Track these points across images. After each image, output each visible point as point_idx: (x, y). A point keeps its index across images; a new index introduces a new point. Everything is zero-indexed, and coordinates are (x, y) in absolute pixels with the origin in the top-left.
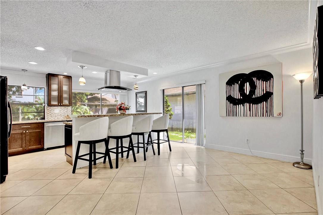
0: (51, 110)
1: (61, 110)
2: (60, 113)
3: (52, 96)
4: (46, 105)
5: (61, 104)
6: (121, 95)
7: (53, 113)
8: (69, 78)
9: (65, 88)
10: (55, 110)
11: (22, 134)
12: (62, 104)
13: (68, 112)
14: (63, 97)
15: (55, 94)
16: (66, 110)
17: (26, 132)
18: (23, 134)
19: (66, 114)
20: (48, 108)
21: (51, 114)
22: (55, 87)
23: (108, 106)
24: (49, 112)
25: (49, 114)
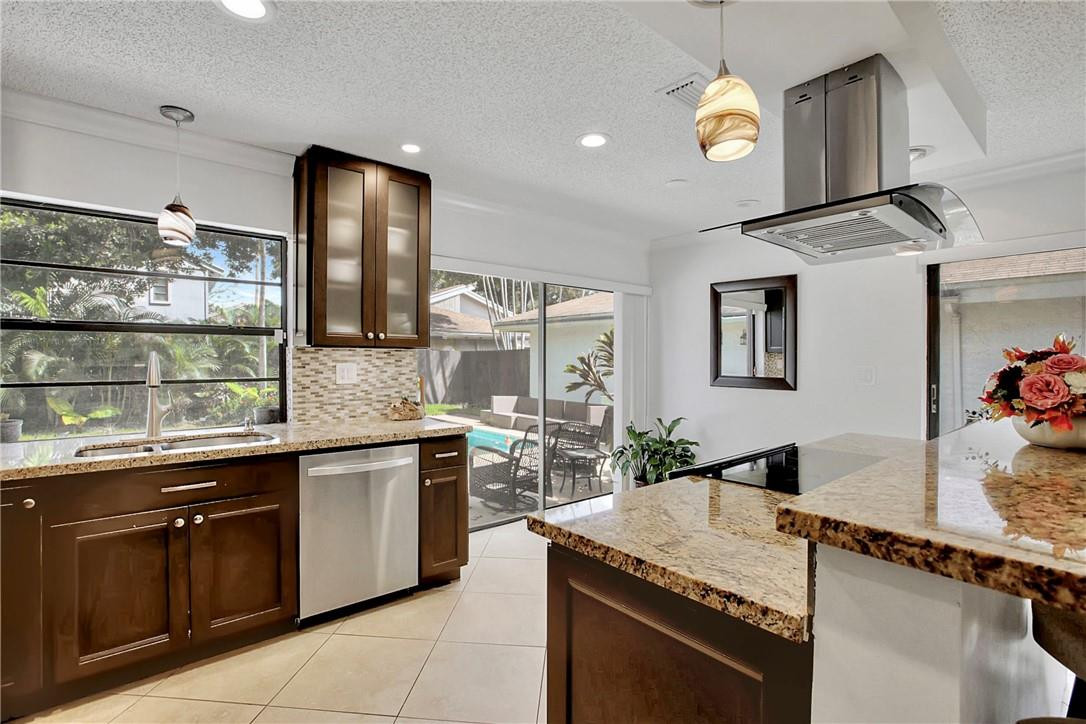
0: (321, 368)
1: (370, 368)
2: (366, 387)
3: (328, 286)
4: (296, 340)
5: (377, 337)
6: (629, 294)
7: (331, 387)
8: (415, 182)
9: (396, 241)
10: (339, 365)
11: (165, 535)
12: (382, 336)
13: (402, 379)
14: (388, 291)
15: (343, 271)
16: (391, 370)
17: (189, 520)
18: (171, 537)
19: (392, 392)
20: (306, 358)
21: (321, 391)
22: (343, 230)
23: (455, 342)
24: (306, 381)
25: (307, 393)
